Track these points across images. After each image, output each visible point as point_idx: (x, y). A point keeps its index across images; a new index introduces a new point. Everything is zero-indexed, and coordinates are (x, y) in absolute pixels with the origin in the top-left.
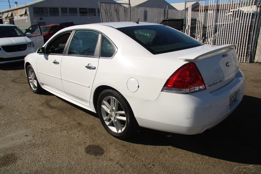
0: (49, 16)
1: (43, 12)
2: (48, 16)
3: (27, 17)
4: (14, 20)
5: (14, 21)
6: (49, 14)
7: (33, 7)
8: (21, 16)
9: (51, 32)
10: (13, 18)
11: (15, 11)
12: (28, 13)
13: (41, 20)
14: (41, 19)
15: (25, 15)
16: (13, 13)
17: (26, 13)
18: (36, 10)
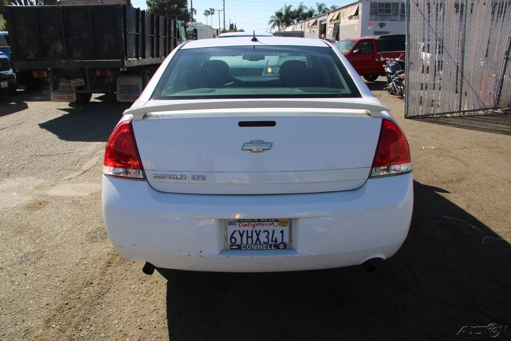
0: (399, 20)
1: (389, 11)
2: (397, 20)
3: (357, 20)
4: (340, 25)
5: (340, 28)
6: (399, 16)
7: (371, 3)
8: (350, 18)
9: (354, 51)
10: (339, 23)
11: (345, 10)
12: (360, 13)
13: (381, 27)
14: (381, 25)
15: (356, 17)
16: (341, 14)
17: (357, 14)
18: (377, 7)
